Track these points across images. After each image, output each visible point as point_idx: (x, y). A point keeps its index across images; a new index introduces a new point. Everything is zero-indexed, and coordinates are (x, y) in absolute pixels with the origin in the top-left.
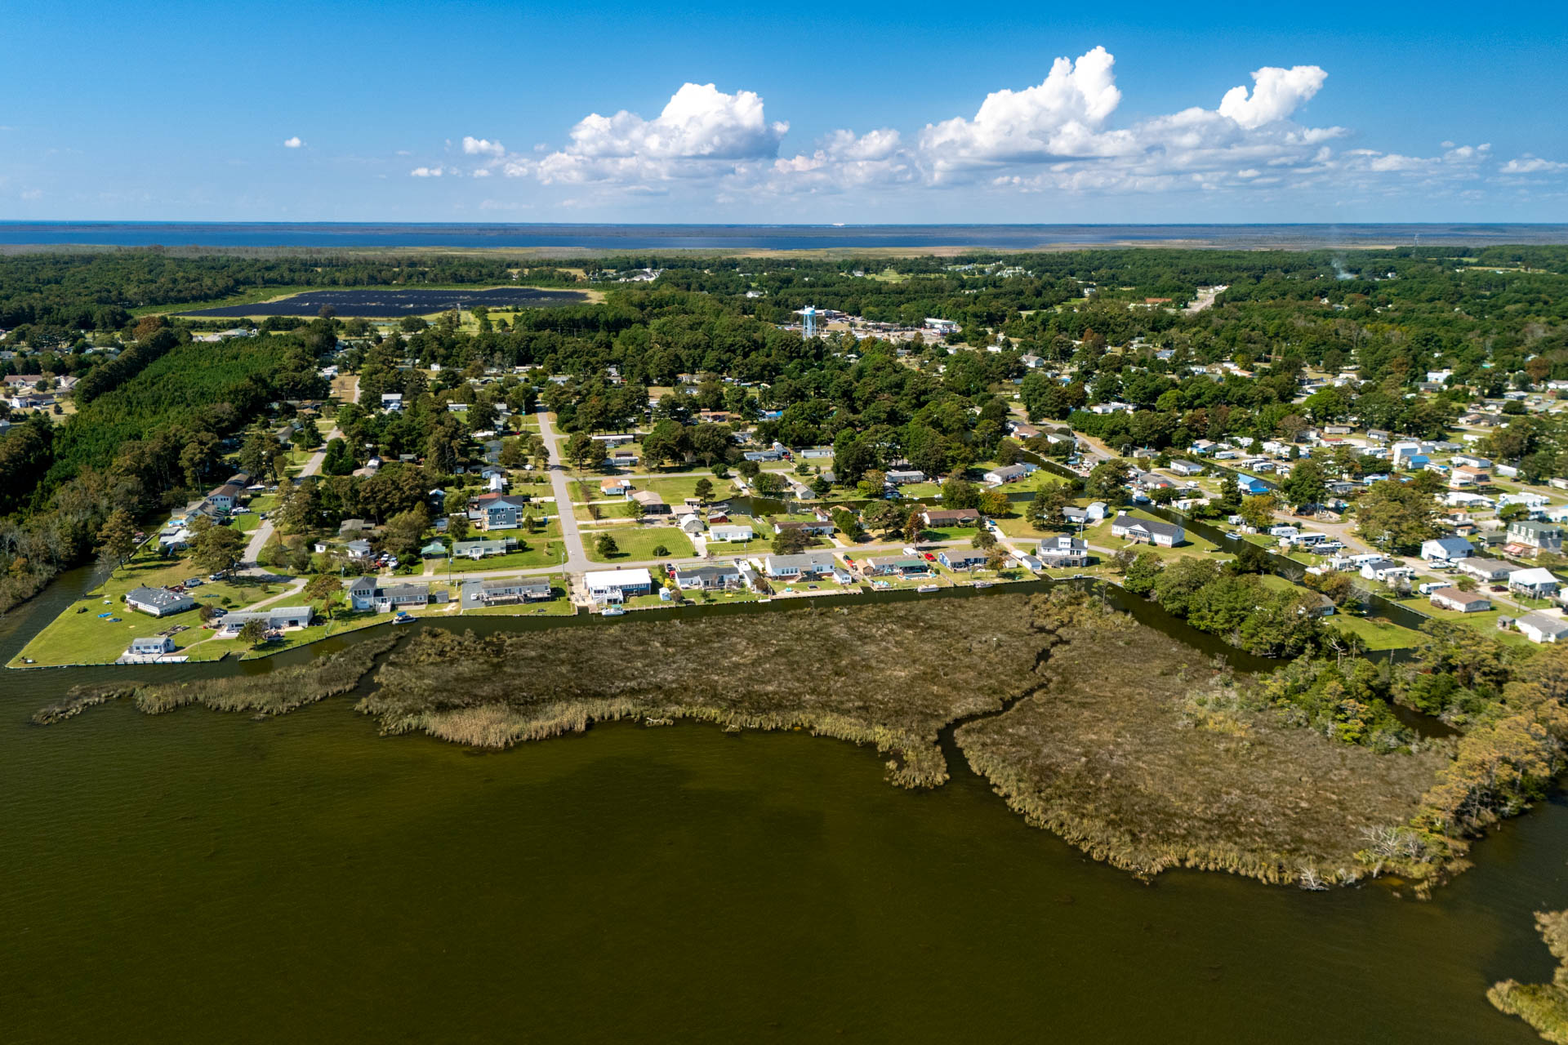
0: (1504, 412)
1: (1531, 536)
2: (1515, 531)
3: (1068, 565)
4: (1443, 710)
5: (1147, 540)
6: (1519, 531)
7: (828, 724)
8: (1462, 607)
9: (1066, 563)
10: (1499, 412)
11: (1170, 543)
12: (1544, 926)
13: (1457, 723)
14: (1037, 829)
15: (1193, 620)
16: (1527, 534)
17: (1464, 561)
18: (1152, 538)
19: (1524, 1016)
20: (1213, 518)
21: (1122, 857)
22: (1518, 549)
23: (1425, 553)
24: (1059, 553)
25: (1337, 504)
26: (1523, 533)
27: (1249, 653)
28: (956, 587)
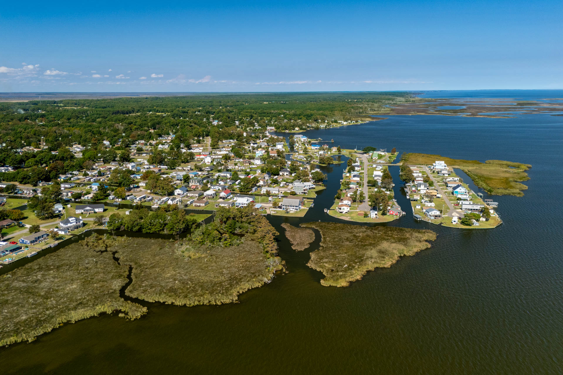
0: (137, 151)
1: (196, 182)
2: (192, 182)
3: (77, 228)
4: (235, 230)
5: (93, 211)
6: (193, 182)
7: (76, 316)
8: (204, 205)
9: (77, 227)
10: (136, 151)
11: (102, 211)
12: (311, 266)
13: (240, 232)
14: (193, 306)
15: (144, 231)
16: (195, 182)
17: (189, 193)
18: (94, 211)
19: (331, 285)
20: (102, 199)
21: (227, 300)
22: (195, 187)
23: (176, 194)
24: (72, 224)
25: (133, 186)
26: (194, 182)
27: (172, 234)
28: (43, 250)
